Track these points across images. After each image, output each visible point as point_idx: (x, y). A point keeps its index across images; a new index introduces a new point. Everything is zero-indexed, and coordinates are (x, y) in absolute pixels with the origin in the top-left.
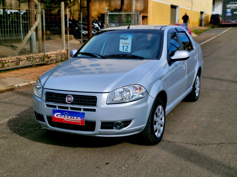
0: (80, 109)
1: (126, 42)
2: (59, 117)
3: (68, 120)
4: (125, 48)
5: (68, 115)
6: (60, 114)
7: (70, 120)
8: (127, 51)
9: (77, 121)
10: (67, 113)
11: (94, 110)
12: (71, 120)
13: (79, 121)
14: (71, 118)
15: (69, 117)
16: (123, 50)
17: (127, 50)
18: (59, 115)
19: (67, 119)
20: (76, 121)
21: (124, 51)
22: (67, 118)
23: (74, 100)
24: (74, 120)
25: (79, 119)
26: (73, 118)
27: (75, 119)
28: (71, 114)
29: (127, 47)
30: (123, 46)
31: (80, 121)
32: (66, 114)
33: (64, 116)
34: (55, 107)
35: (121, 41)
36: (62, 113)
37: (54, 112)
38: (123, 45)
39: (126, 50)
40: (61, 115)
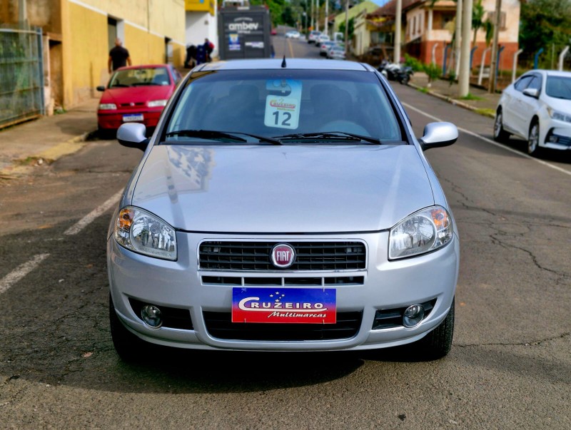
0: (317, 281)
1: (284, 102)
2: (255, 308)
3: (285, 313)
4: (282, 118)
5: (283, 301)
6: (257, 299)
7: (290, 313)
8: (289, 125)
9: (314, 313)
10: (280, 295)
11: (359, 280)
12: (293, 313)
13: (318, 313)
14: (294, 307)
15: (287, 305)
16: (276, 123)
17: (287, 122)
18: (253, 304)
19: (281, 313)
20: (309, 313)
21: (280, 125)
22: (280, 310)
23: (297, 258)
24: (304, 313)
25: (319, 308)
26: (301, 307)
27: (307, 308)
28: (294, 296)
29: (287, 116)
30: (276, 114)
31: (323, 313)
32: (277, 297)
33: (269, 304)
34: (238, 280)
35: (270, 99)
36: (264, 296)
37: (238, 295)
38: (275, 109)
39: (284, 123)
40: (260, 302)
